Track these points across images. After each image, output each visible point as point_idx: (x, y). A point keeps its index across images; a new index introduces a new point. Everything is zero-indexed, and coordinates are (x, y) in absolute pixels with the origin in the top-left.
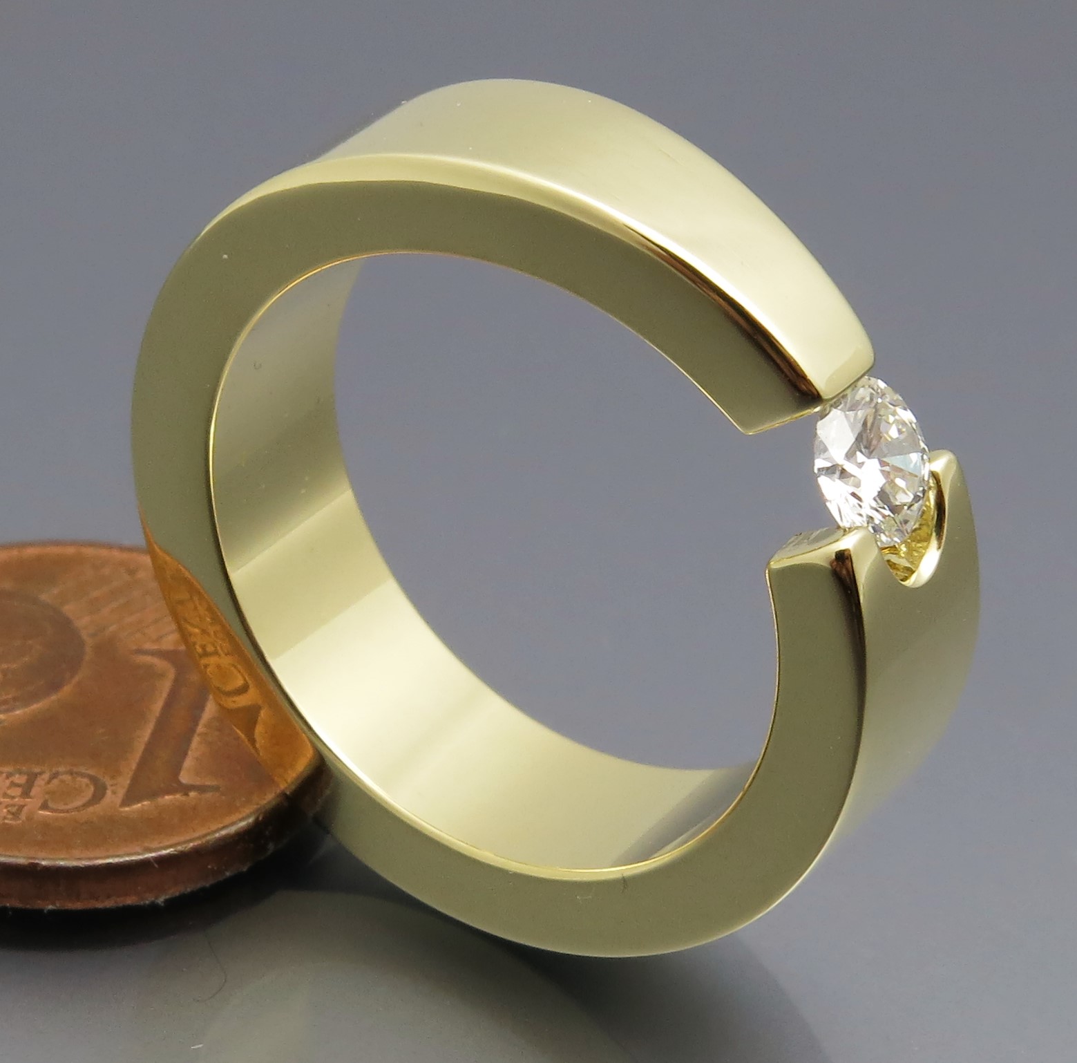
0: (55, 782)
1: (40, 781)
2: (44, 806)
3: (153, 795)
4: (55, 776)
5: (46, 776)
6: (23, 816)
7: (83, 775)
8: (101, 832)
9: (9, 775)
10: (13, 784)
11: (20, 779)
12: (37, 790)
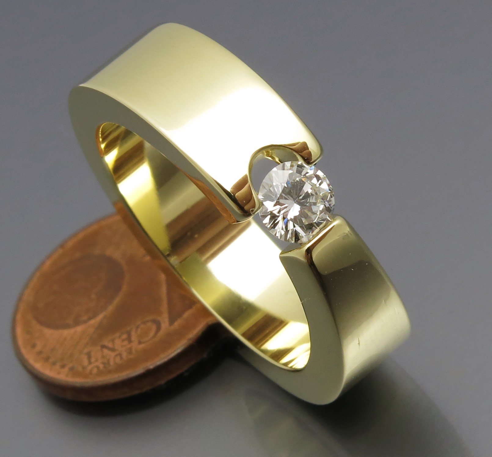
0: (139, 330)
1: (133, 333)
2: (140, 343)
3: (180, 315)
4: (137, 328)
5: (134, 330)
6: (134, 351)
7: (148, 321)
8: (167, 342)
9: (120, 337)
10: (123, 340)
11: (125, 336)
12: (134, 337)
